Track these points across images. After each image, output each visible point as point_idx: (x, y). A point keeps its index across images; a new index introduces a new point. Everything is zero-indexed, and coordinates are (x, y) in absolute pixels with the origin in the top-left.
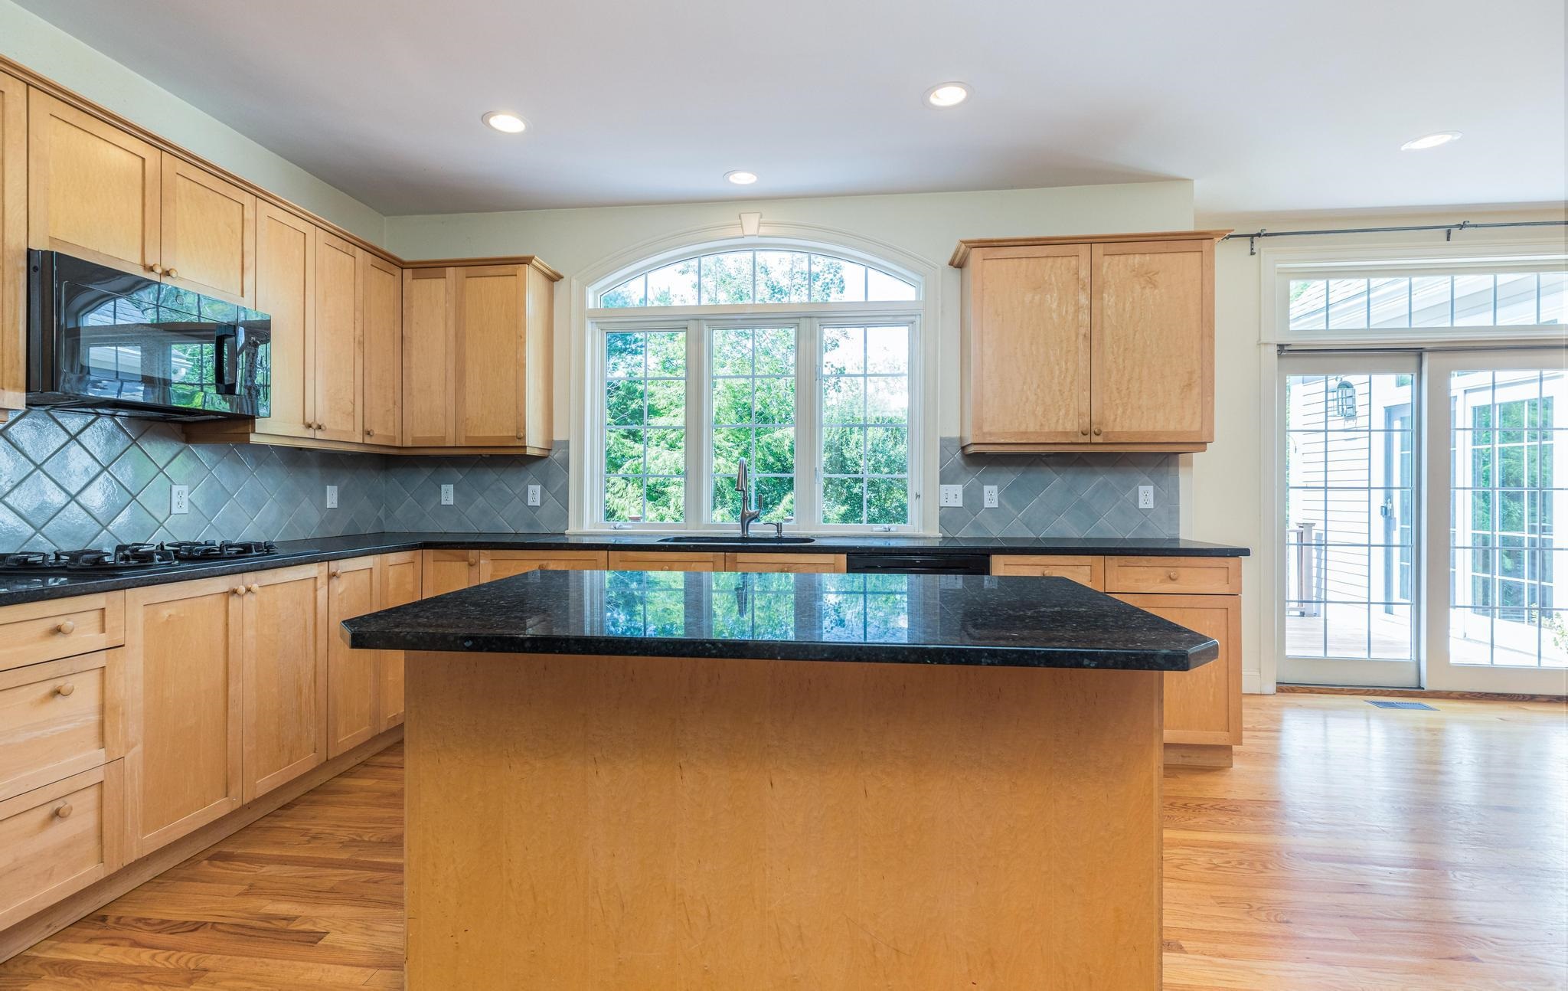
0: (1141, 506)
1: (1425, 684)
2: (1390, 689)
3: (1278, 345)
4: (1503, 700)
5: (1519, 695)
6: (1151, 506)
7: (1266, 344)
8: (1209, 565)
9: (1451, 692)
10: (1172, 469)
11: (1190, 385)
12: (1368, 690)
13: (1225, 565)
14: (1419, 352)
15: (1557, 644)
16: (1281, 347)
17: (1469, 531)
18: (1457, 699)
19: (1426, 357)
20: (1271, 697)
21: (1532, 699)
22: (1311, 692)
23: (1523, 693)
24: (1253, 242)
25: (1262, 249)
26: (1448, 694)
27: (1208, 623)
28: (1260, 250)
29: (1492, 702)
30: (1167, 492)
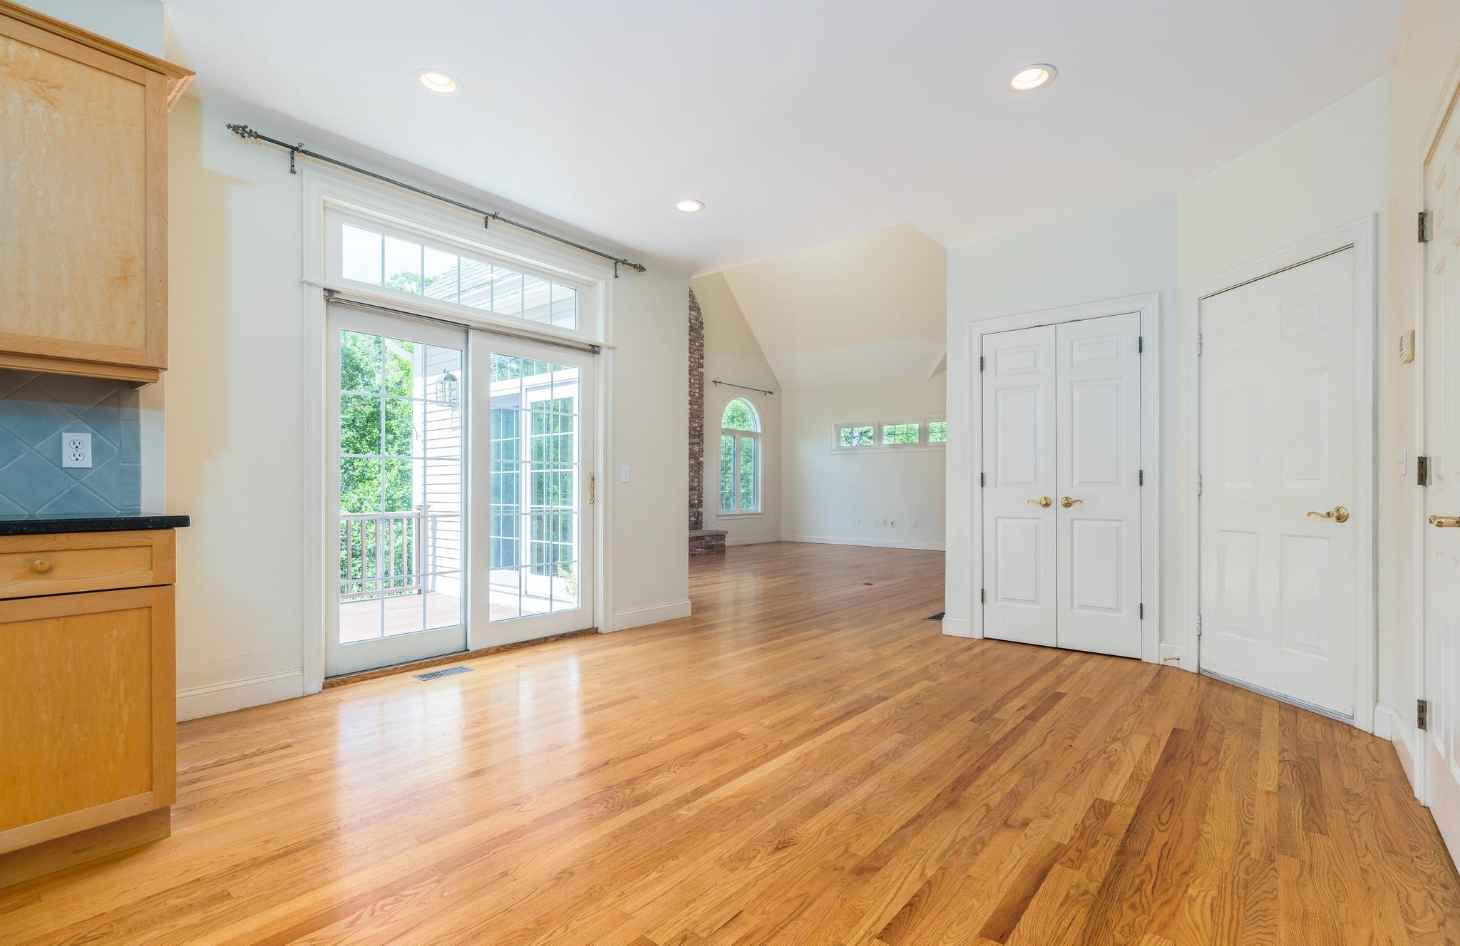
0: (68, 462)
1: (472, 647)
2: (440, 658)
3: (325, 289)
4: (525, 647)
5: (540, 639)
6: (87, 462)
7: (310, 284)
8: (117, 543)
9: (489, 649)
10: (126, 411)
11: (125, 278)
12: (420, 664)
13: (147, 542)
14: (466, 329)
15: (568, 591)
16: (329, 292)
17: (529, 506)
18: (494, 653)
19: (471, 333)
20: (317, 696)
21: (545, 641)
22: (364, 679)
23: (539, 637)
24: (293, 158)
25: (304, 170)
26: (487, 652)
27: (115, 633)
28: (302, 170)
29: (518, 650)
30: (118, 444)
